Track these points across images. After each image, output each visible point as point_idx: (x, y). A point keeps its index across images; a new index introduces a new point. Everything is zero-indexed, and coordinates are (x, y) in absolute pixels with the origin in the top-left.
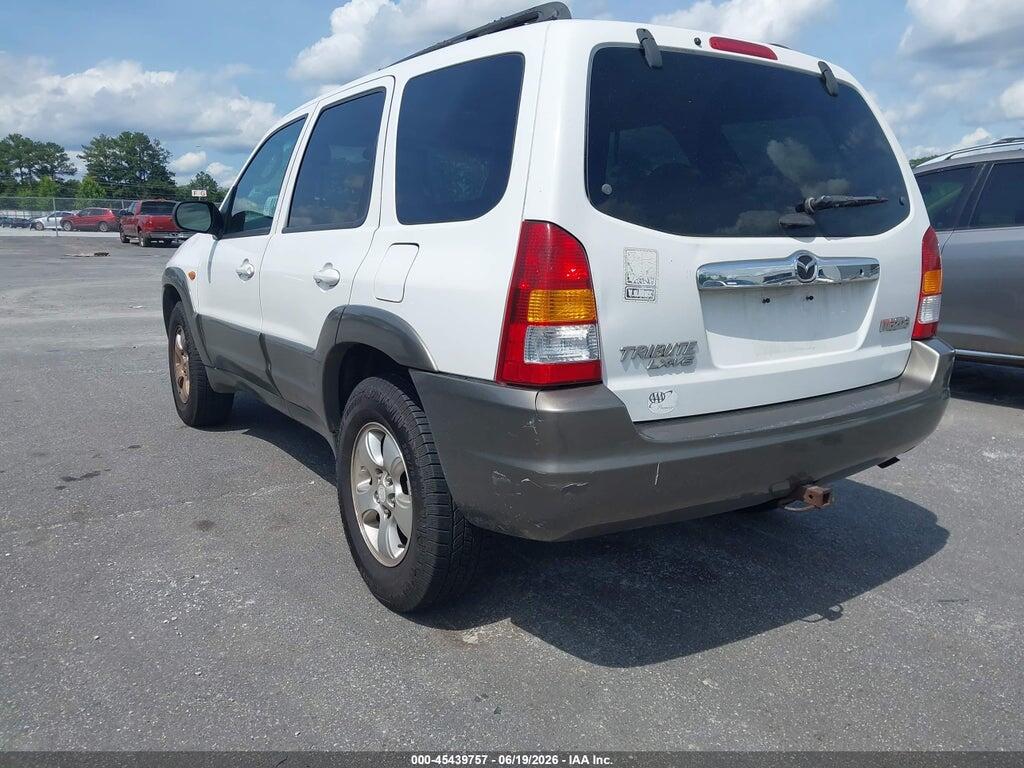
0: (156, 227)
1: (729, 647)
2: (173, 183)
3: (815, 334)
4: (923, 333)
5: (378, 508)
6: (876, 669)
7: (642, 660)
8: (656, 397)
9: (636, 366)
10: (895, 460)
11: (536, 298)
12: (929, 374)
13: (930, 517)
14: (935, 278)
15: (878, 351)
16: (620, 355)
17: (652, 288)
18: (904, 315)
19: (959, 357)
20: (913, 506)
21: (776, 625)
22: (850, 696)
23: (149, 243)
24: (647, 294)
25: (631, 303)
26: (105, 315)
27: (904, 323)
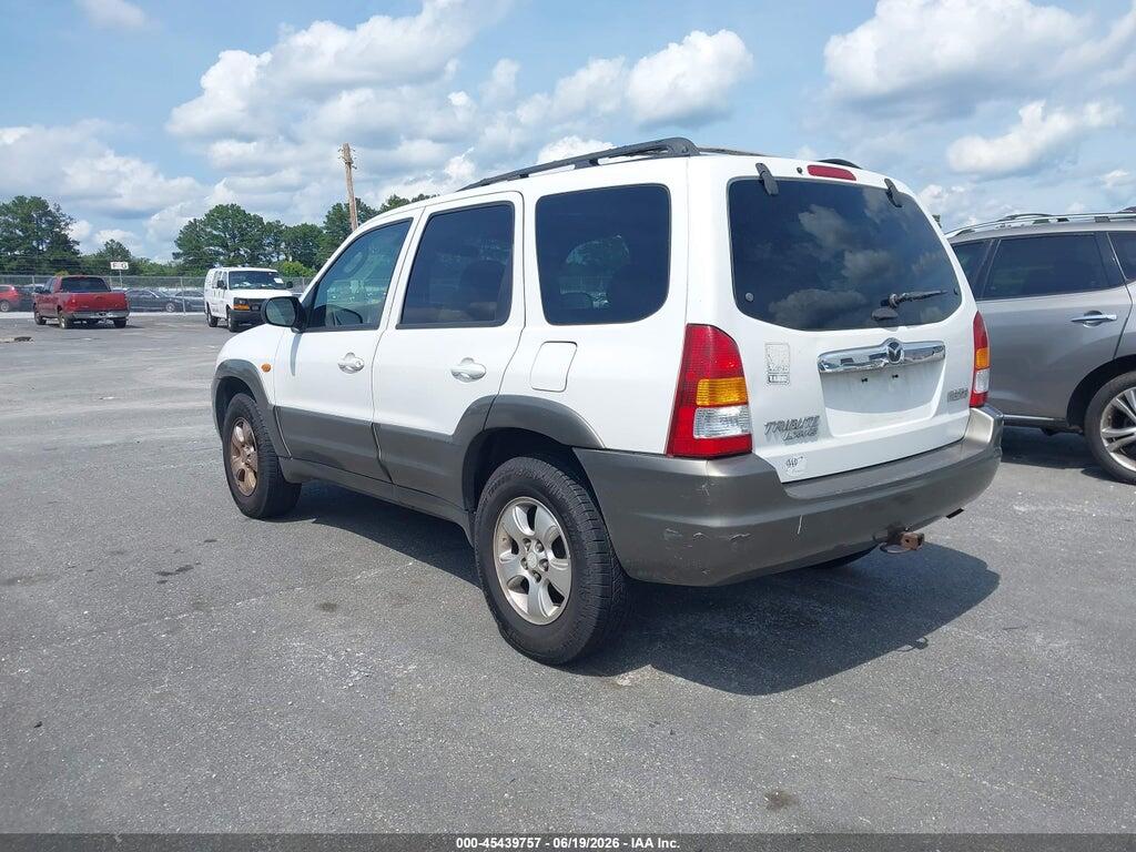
0: (78, 305)
1: (844, 674)
2: (76, 253)
3: (901, 406)
4: (978, 401)
5: (526, 574)
6: (966, 682)
7: (775, 688)
8: (792, 463)
9: (776, 438)
10: (960, 511)
11: (703, 386)
12: (985, 435)
13: (981, 564)
14: (984, 354)
15: (946, 418)
16: (764, 430)
17: (786, 374)
18: (963, 387)
19: (1008, 422)
20: (965, 556)
21: (875, 655)
22: (951, 702)
23: (71, 324)
24: (783, 379)
25: (772, 386)
26: (76, 409)
27: (962, 393)
